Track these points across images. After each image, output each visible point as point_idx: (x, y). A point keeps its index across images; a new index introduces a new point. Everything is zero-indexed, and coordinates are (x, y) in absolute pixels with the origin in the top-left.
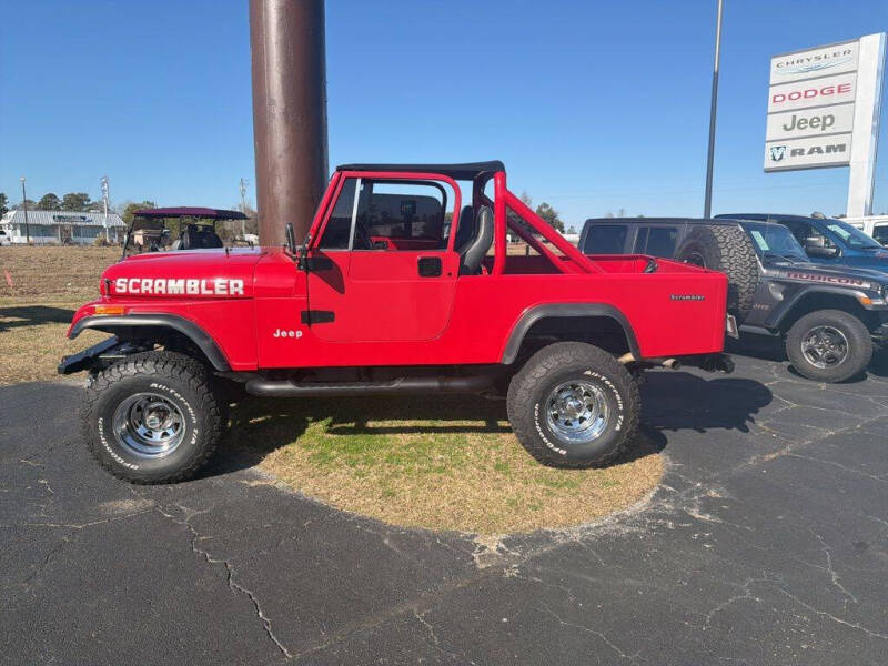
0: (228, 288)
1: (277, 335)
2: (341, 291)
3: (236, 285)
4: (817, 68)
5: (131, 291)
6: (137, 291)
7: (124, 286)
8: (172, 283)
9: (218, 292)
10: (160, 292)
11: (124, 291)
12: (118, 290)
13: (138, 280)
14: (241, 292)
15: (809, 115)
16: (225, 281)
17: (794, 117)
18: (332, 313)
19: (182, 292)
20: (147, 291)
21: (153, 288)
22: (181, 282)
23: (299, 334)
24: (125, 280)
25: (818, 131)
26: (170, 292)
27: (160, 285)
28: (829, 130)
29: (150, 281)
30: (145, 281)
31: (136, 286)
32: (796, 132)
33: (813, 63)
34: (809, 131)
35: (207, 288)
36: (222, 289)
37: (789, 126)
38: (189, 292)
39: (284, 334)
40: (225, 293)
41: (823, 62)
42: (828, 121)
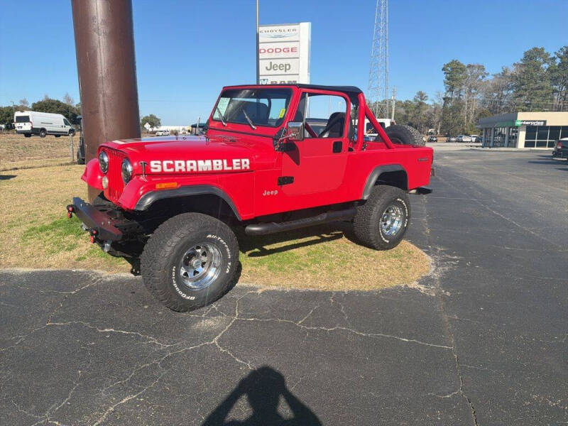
0: (241, 166)
1: (264, 195)
2: (298, 164)
3: (245, 163)
4: (280, 37)
5: (166, 170)
6: (172, 170)
7: (159, 167)
8: (201, 163)
9: (235, 168)
10: (192, 170)
11: (159, 170)
12: (153, 170)
13: (171, 162)
14: (248, 167)
15: (278, 62)
16: (238, 160)
17: (271, 63)
18: (293, 178)
19: (210, 169)
20: (180, 170)
21: (186, 167)
22: (208, 162)
23: (276, 192)
24: (159, 162)
25: (283, 72)
26: (200, 170)
27: (192, 165)
28: (288, 72)
29: (183, 162)
30: (177, 162)
31: (169, 166)
32: (272, 72)
33: (278, 33)
34: (279, 72)
35: (228, 166)
36: (237, 166)
37: (269, 68)
38: (215, 169)
39: (268, 193)
40: (239, 168)
41: (283, 34)
42: (288, 67)
